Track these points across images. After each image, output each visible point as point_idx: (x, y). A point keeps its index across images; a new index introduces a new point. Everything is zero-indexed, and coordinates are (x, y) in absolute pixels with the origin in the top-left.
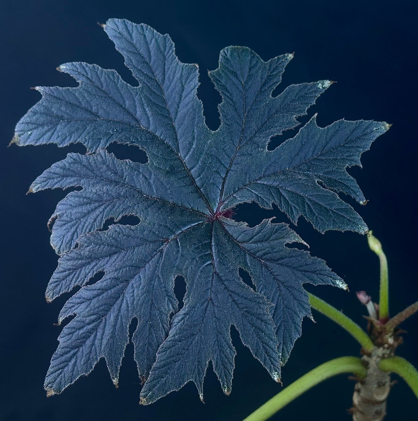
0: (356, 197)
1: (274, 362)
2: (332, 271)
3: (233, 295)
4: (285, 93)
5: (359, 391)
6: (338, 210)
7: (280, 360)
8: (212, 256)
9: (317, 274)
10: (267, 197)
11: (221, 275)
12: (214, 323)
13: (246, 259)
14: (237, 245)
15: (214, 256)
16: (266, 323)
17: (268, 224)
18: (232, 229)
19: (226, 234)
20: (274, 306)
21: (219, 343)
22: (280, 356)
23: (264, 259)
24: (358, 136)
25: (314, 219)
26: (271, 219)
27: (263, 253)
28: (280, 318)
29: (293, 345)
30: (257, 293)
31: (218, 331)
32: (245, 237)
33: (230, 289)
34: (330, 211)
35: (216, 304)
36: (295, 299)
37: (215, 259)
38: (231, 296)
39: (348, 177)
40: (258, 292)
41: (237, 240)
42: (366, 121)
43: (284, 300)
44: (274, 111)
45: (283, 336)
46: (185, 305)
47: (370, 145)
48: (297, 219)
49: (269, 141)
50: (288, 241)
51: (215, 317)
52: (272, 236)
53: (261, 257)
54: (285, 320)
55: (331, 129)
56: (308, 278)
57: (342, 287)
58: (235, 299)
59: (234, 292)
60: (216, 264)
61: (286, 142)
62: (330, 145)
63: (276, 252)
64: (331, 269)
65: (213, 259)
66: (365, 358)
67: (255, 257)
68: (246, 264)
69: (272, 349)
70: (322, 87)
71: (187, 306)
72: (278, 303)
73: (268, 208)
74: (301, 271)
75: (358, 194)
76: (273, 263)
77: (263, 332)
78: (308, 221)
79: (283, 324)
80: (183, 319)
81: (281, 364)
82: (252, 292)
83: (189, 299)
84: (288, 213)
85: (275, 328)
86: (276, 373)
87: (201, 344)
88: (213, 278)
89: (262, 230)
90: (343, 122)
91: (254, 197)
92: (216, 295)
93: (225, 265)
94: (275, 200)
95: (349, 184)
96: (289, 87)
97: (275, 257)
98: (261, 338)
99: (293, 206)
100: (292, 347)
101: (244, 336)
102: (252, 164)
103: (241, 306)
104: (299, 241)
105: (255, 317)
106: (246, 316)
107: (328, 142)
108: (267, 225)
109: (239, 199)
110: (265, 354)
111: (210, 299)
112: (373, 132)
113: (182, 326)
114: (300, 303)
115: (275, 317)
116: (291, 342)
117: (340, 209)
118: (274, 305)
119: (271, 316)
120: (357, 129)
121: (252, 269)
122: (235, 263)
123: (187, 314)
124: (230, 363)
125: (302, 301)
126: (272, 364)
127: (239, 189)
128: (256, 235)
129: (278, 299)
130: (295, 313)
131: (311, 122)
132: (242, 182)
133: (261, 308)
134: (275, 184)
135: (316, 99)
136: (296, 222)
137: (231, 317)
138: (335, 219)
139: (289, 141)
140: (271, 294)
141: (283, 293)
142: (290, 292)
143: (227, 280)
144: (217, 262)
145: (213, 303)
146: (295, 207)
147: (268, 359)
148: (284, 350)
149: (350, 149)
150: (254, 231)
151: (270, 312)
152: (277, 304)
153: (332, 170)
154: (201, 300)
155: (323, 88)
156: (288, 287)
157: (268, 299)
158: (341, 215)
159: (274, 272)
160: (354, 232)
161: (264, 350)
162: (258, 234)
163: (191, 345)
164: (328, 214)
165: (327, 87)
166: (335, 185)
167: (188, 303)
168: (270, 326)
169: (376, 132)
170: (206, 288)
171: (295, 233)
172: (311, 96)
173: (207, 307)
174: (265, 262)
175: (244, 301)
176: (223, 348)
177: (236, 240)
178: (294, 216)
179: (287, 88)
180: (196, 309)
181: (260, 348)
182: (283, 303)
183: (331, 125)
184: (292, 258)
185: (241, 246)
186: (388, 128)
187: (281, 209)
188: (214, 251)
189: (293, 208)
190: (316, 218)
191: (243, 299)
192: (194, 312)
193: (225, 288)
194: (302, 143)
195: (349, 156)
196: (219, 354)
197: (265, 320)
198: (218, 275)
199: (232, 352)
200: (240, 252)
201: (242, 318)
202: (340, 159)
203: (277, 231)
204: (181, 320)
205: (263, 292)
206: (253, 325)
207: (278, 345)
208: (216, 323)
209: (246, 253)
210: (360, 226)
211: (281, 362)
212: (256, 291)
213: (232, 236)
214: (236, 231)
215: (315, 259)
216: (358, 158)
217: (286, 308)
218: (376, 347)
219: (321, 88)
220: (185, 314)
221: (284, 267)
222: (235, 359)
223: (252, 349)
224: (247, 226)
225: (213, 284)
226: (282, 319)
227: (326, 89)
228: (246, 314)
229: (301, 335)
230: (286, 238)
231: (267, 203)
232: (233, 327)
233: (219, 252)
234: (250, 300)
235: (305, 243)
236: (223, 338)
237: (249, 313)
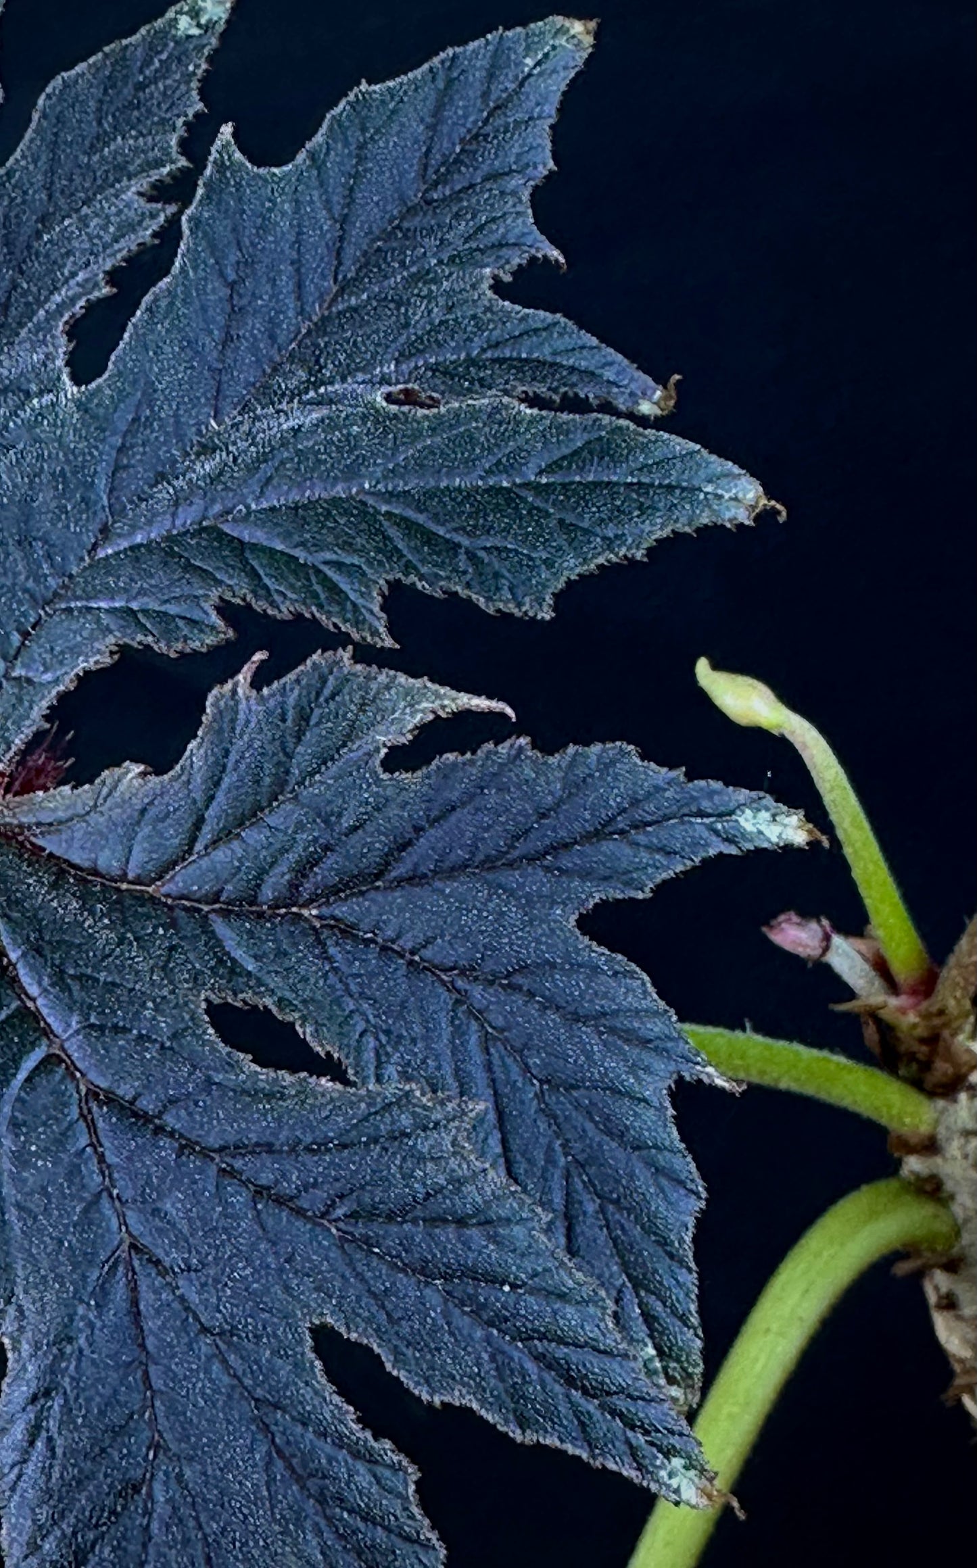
0: (609, 393)
1: (640, 1411)
2: (690, 777)
3: (238, 1164)
4: (45, 124)
5: (949, 1303)
6: (561, 467)
7: (662, 1382)
8: (36, 1016)
9: (622, 832)
10: (177, 592)
11: (125, 1091)
12: (216, 1367)
13: (219, 943)
14: (141, 899)
15: (45, 1011)
16: (488, 1222)
17: (243, 706)
18: (78, 835)
19: (61, 874)
20: (486, 1111)
21: (295, 1461)
22: (651, 1360)
23: (311, 901)
24: (469, 131)
25: (462, 565)
26: (244, 677)
27: (291, 870)
28: (550, 1160)
29: (690, 1270)
30: (363, 1092)
31: (257, 1400)
32: (161, 835)
33: (213, 1141)
34: (523, 493)
35: (173, 1258)
36: (577, 1018)
37: (56, 1026)
38: (231, 1173)
39: (524, 318)
40: (365, 1081)
41: (131, 876)
42: (472, 45)
43: (521, 1052)
44: (30, 219)
45: (615, 1246)
46: (14, 1349)
47: (549, 145)
48: (376, 609)
49: (62, 346)
50: (385, 737)
51: (205, 1330)
52: (290, 756)
53: (291, 896)
54: (580, 1158)
55: (327, 154)
56: (586, 874)
57: (779, 837)
58: (266, 1178)
59: (239, 1149)
60: (76, 1050)
61: (149, 309)
62: (361, 228)
63: (354, 829)
64: (679, 773)
65: (47, 1032)
66: (913, 1164)
67: (261, 915)
68: (235, 970)
69: (595, 1349)
70: (199, 25)
71: (25, 1348)
72: (499, 1086)
73: (210, 640)
74: (533, 858)
75: (609, 374)
76: (372, 894)
77: (496, 1280)
78: (438, 594)
79: (580, 1186)
80: (34, 1431)
81: (675, 1400)
82: (335, 1095)
83: (20, 1309)
84: (320, 607)
85: (549, 1230)
86: (677, 1462)
87: (203, 1518)
88: (92, 1127)
89: (227, 753)
90: (364, 101)
91: (112, 627)
92: (156, 1212)
93: (125, 1030)
94: (219, 583)
95: (547, 350)
96: (49, 97)
97: (363, 855)
98: (506, 1320)
99: (326, 563)
100: (690, 1279)
101: (409, 1352)
102: (31, 482)
103: (313, 1201)
104: (443, 707)
105: (414, 1221)
106: (367, 1240)
107: (346, 215)
108: (241, 716)
109: (48, 677)
110: (568, 1396)
111: (133, 1246)
112: (532, 80)
113: (47, 1472)
114: (612, 1030)
115: (521, 1168)
116: (671, 1256)
117: (564, 458)
118: (481, 1106)
119: (497, 1177)
120: (451, 99)
121: (274, 981)
122: (173, 992)
123: (47, 1394)
124: (407, 1539)
125: (615, 1013)
126: (633, 1428)
127: (26, 635)
128: (212, 798)
129: (489, 1067)
130: (616, 1092)
131: (220, 167)
132: (26, 591)
133: (421, 1159)
134: (187, 517)
135: (195, 84)
136: (382, 630)
137: (287, 1288)
138: (570, 518)
139: (156, 300)
140: (437, 1058)
141: (500, 1022)
142: (531, 994)
143: (173, 1101)
144: (77, 1032)
145: (158, 1263)
146: (338, 565)
147: (597, 1414)
148: (656, 1319)
149: (461, 200)
150: (189, 782)
151: (482, 1155)
152: (496, 1094)
153: (431, 323)
154: (84, 1277)
155: (207, 28)
156: (509, 975)
157: (434, 1091)
158: (586, 485)
159: (399, 937)
160: (698, 530)
161: (549, 1376)
162: (217, 784)
163: (151, 1550)
164: (516, 508)
165: (220, 18)
166: (481, 380)
167: (21, 1329)
168: (518, 1231)
169: (540, 74)
170: (82, 1199)
171: (402, 678)
172: (169, 82)
173: (135, 1303)
174: (325, 911)
175: (317, 1166)
176: (324, 1477)
177: (123, 878)
178: (354, 605)
179: (41, 101)
180: (82, 1341)
181: (524, 1374)
182: (527, 1068)
183: (319, 138)
184: (453, 818)
185: (167, 896)
186: (589, 40)
187: (273, 604)
188: (33, 990)
189: (330, 572)
190: (472, 556)
191: (306, 1158)
192: (79, 1360)
193: (182, 1147)
194: (222, 274)
195: (475, 233)
196: (323, 1523)
197: (478, 1211)
198: (110, 1100)
199: (388, 1473)
200: (173, 924)
201: (351, 1264)
202: (440, 262)
203: (304, 717)
204: (32, 1443)
205: (391, 1070)
206: (424, 1271)
207: (611, 1305)
208: (224, 1361)
209: (206, 917)
210: (709, 488)
211: (675, 1391)
212: (354, 1084)
213: (95, 872)
214: (101, 834)
215: (573, 764)
216: (524, 223)
217: (555, 1088)
218: (941, 1103)
219: (195, 31)
220: (34, 1399)
221: (438, 884)
222: (424, 1504)
223: (482, 1402)
224: (143, 774)
225: (111, 1158)
226: (562, 1161)
227: (221, 27)
228: (360, 1230)
229: (704, 1195)
230: (372, 724)
231: (192, 622)
232: (325, 1339)
233: (62, 979)
234: (345, 1146)
235: (481, 703)
236: (304, 1424)
237: (370, 1214)
